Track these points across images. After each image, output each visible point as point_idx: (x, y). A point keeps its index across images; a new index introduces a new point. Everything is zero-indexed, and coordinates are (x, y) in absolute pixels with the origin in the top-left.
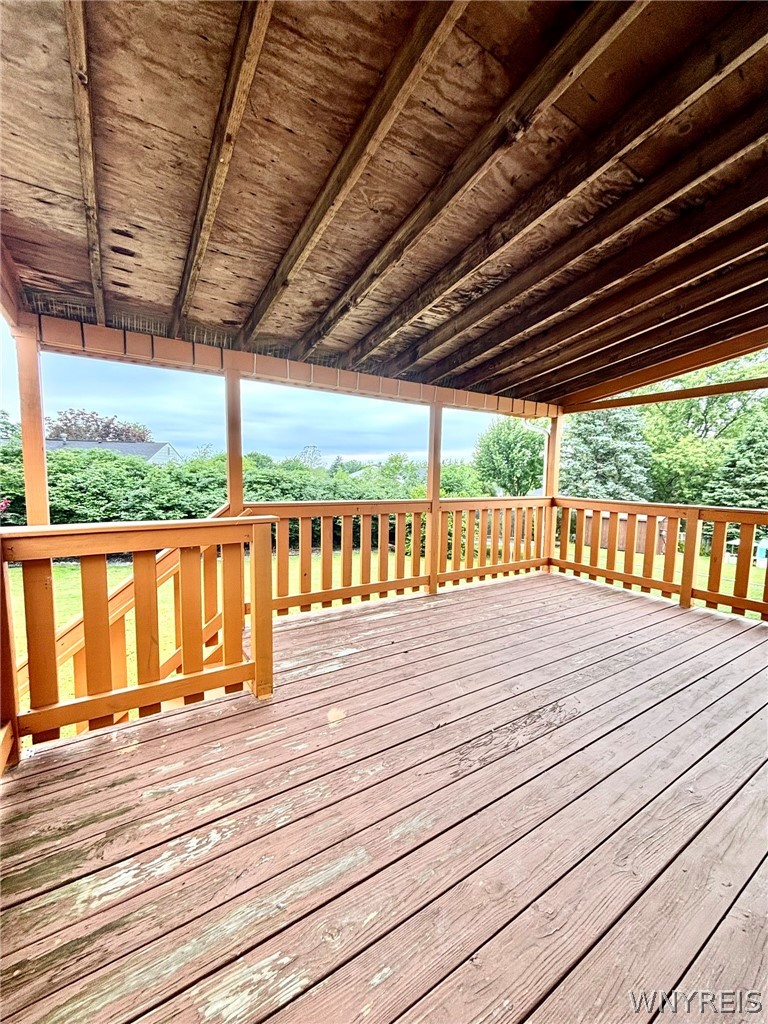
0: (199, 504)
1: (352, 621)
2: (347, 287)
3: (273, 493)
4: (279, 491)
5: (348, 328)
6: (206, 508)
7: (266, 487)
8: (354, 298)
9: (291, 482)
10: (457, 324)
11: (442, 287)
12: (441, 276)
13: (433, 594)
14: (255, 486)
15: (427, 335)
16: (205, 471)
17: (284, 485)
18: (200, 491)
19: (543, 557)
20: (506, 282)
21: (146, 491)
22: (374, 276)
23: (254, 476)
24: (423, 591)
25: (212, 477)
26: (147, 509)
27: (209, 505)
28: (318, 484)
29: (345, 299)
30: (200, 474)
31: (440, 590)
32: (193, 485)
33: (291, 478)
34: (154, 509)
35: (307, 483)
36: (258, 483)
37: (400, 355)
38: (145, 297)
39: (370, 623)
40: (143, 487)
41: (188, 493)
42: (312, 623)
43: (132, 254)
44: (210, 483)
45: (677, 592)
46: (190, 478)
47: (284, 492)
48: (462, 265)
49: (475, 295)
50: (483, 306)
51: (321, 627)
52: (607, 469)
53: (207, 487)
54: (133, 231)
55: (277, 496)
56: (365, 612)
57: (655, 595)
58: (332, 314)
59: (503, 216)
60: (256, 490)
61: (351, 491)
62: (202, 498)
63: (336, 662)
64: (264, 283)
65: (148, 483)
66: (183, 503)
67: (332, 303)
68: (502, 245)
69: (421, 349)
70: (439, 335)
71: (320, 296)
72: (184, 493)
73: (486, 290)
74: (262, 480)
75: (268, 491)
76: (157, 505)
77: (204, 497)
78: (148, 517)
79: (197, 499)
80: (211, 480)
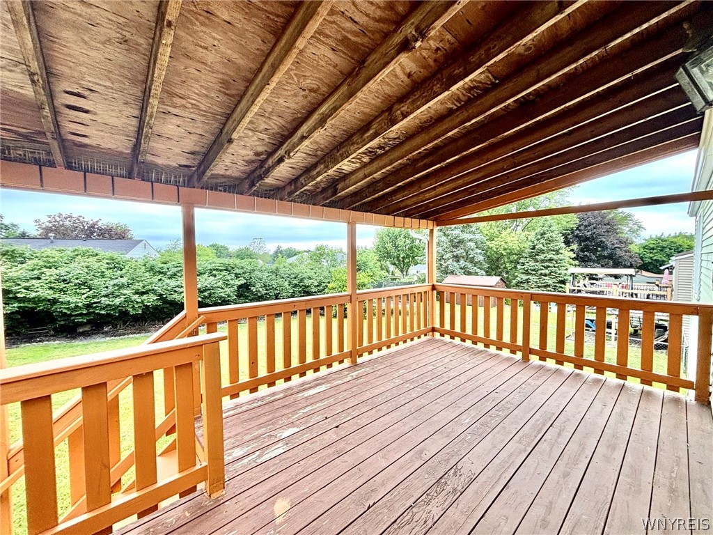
0: (169, 288)
1: (292, 399)
2: (281, 144)
3: (229, 278)
4: (233, 275)
5: (284, 172)
6: (175, 291)
7: (223, 273)
8: (288, 152)
9: (242, 268)
10: (366, 171)
11: (356, 146)
12: (355, 139)
13: (355, 365)
14: (214, 272)
15: (345, 177)
16: (174, 263)
17: (237, 271)
18: (170, 278)
19: (429, 327)
20: (402, 143)
21: (124, 280)
22: (303, 138)
23: (213, 265)
24: (347, 363)
25: (180, 267)
26: (124, 295)
27: (177, 289)
28: (263, 269)
29: (281, 152)
30: (170, 265)
31: (359, 360)
32: (165, 273)
33: (242, 265)
34: (131, 295)
35: (255, 268)
36: (217, 270)
37: (324, 190)
38: (104, 145)
39: (307, 398)
40: (121, 277)
41: (160, 280)
42: (260, 403)
43: (87, 112)
44: (178, 272)
45: (520, 350)
46: (162, 268)
47: (237, 276)
48: (371, 132)
49: (379, 152)
50: (385, 160)
51: (267, 407)
52: (459, 252)
53: (175, 275)
54: (86, 93)
55: (231, 279)
56: (303, 388)
57: (506, 353)
58: (270, 162)
59: (402, 99)
60: (215, 276)
61: (288, 272)
62: (171, 284)
63: (280, 444)
64: (213, 138)
65: (126, 273)
66: (156, 288)
67: (270, 154)
68: (402, 120)
69: (339, 186)
70: (353, 178)
71: (260, 149)
72: (157, 280)
73: (387, 148)
74: (220, 268)
75: (224, 276)
76: (133, 291)
77: (173, 283)
78: (125, 301)
79: (167, 285)
80: (179, 269)
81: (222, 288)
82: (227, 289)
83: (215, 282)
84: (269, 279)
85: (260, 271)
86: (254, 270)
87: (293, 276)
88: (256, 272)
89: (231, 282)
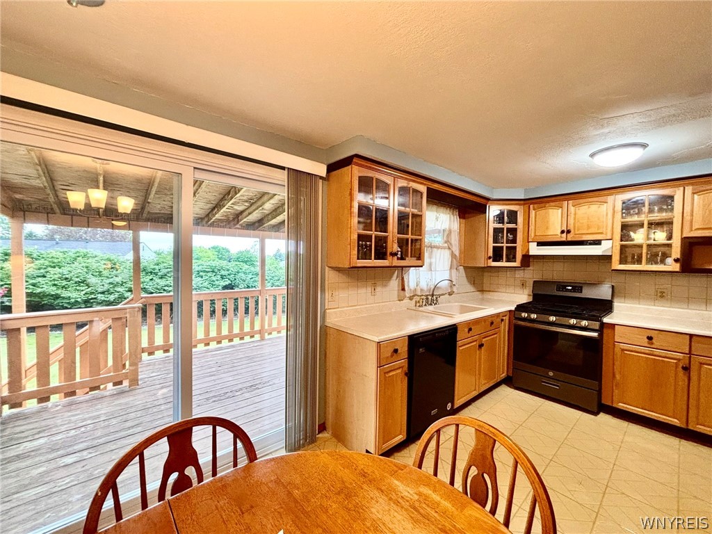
0: (159, 287)
3: (214, 279)
4: (219, 277)
6: (164, 290)
7: (209, 274)
9: (228, 270)
13: (262, 339)
14: (201, 274)
16: (165, 264)
17: (223, 273)
18: (161, 278)
21: (118, 280)
23: (201, 267)
25: (170, 268)
26: (118, 292)
27: (166, 288)
28: (247, 271)
30: (161, 266)
31: (268, 337)
32: (156, 274)
33: (228, 267)
34: (124, 292)
35: (240, 271)
36: (204, 271)
40: (116, 276)
41: (152, 279)
44: (168, 272)
46: (154, 269)
47: (222, 277)
53: (166, 275)
55: (217, 280)
56: (216, 350)
60: (202, 277)
61: (273, 275)
62: (161, 283)
64: (143, 198)
65: (121, 273)
66: (147, 287)
72: (148, 280)
74: (207, 270)
75: (210, 277)
76: (127, 289)
77: (162, 282)
78: (119, 298)
79: (157, 284)
80: (169, 270)
81: (208, 288)
82: (212, 289)
83: (201, 282)
84: (252, 280)
85: (245, 273)
86: (238, 272)
87: (276, 278)
88: (240, 274)
89: (217, 283)
